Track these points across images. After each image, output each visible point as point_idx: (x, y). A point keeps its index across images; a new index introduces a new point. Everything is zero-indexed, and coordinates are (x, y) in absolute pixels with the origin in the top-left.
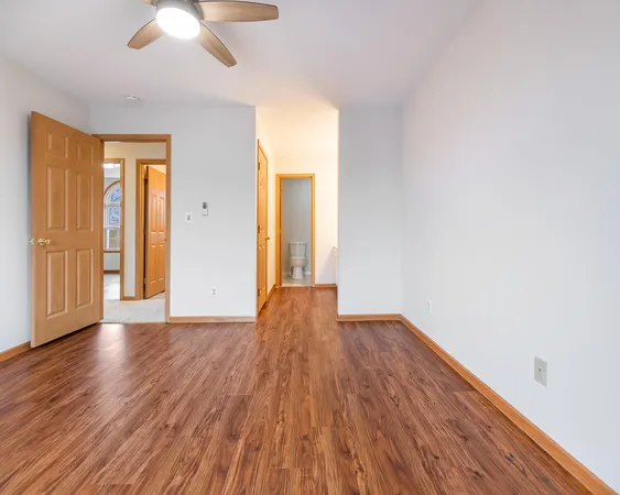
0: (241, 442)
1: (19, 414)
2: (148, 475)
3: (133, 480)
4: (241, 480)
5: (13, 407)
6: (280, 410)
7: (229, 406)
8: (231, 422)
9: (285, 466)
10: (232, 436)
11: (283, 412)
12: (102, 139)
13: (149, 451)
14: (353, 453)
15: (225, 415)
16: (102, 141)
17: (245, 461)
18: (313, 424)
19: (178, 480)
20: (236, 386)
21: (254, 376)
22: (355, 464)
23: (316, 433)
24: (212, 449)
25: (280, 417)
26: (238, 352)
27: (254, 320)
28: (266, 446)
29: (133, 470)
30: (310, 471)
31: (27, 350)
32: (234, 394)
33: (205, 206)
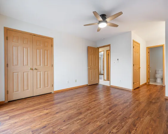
0: (111, 111)
1: (84, 93)
2: (94, 107)
3: (92, 107)
4: (107, 116)
5: (83, 92)
6: (124, 110)
7: (113, 105)
8: (111, 107)
9: (117, 119)
10: (110, 109)
11: (124, 111)
12: (98, 48)
13: (96, 105)
14: (137, 126)
15: (111, 106)
16: (99, 48)
17: (110, 114)
18: (130, 116)
19: (98, 110)
20: (117, 102)
21: (123, 102)
22: (135, 128)
23: (129, 118)
24: (105, 109)
25: (123, 111)
26: (122, 96)
27: (132, 91)
28: (116, 114)
29: (93, 106)
30: (122, 123)
31: (87, 85)
32: (115, 103)
33: (118, 60)
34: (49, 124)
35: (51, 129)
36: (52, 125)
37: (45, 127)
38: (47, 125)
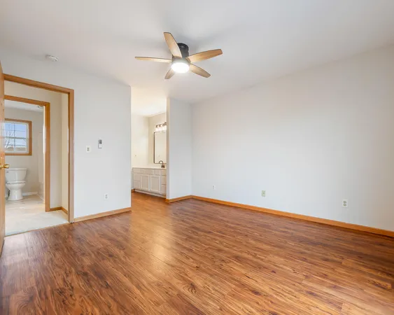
34: (300, 291)
35: (304, 282)
36: (297, 284)
37: (311, 294)
38: (305, 292)
